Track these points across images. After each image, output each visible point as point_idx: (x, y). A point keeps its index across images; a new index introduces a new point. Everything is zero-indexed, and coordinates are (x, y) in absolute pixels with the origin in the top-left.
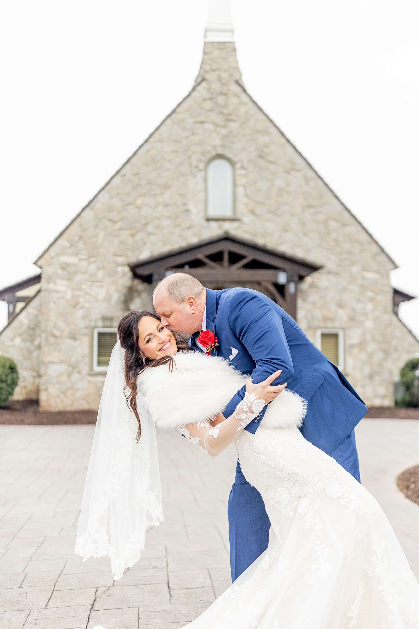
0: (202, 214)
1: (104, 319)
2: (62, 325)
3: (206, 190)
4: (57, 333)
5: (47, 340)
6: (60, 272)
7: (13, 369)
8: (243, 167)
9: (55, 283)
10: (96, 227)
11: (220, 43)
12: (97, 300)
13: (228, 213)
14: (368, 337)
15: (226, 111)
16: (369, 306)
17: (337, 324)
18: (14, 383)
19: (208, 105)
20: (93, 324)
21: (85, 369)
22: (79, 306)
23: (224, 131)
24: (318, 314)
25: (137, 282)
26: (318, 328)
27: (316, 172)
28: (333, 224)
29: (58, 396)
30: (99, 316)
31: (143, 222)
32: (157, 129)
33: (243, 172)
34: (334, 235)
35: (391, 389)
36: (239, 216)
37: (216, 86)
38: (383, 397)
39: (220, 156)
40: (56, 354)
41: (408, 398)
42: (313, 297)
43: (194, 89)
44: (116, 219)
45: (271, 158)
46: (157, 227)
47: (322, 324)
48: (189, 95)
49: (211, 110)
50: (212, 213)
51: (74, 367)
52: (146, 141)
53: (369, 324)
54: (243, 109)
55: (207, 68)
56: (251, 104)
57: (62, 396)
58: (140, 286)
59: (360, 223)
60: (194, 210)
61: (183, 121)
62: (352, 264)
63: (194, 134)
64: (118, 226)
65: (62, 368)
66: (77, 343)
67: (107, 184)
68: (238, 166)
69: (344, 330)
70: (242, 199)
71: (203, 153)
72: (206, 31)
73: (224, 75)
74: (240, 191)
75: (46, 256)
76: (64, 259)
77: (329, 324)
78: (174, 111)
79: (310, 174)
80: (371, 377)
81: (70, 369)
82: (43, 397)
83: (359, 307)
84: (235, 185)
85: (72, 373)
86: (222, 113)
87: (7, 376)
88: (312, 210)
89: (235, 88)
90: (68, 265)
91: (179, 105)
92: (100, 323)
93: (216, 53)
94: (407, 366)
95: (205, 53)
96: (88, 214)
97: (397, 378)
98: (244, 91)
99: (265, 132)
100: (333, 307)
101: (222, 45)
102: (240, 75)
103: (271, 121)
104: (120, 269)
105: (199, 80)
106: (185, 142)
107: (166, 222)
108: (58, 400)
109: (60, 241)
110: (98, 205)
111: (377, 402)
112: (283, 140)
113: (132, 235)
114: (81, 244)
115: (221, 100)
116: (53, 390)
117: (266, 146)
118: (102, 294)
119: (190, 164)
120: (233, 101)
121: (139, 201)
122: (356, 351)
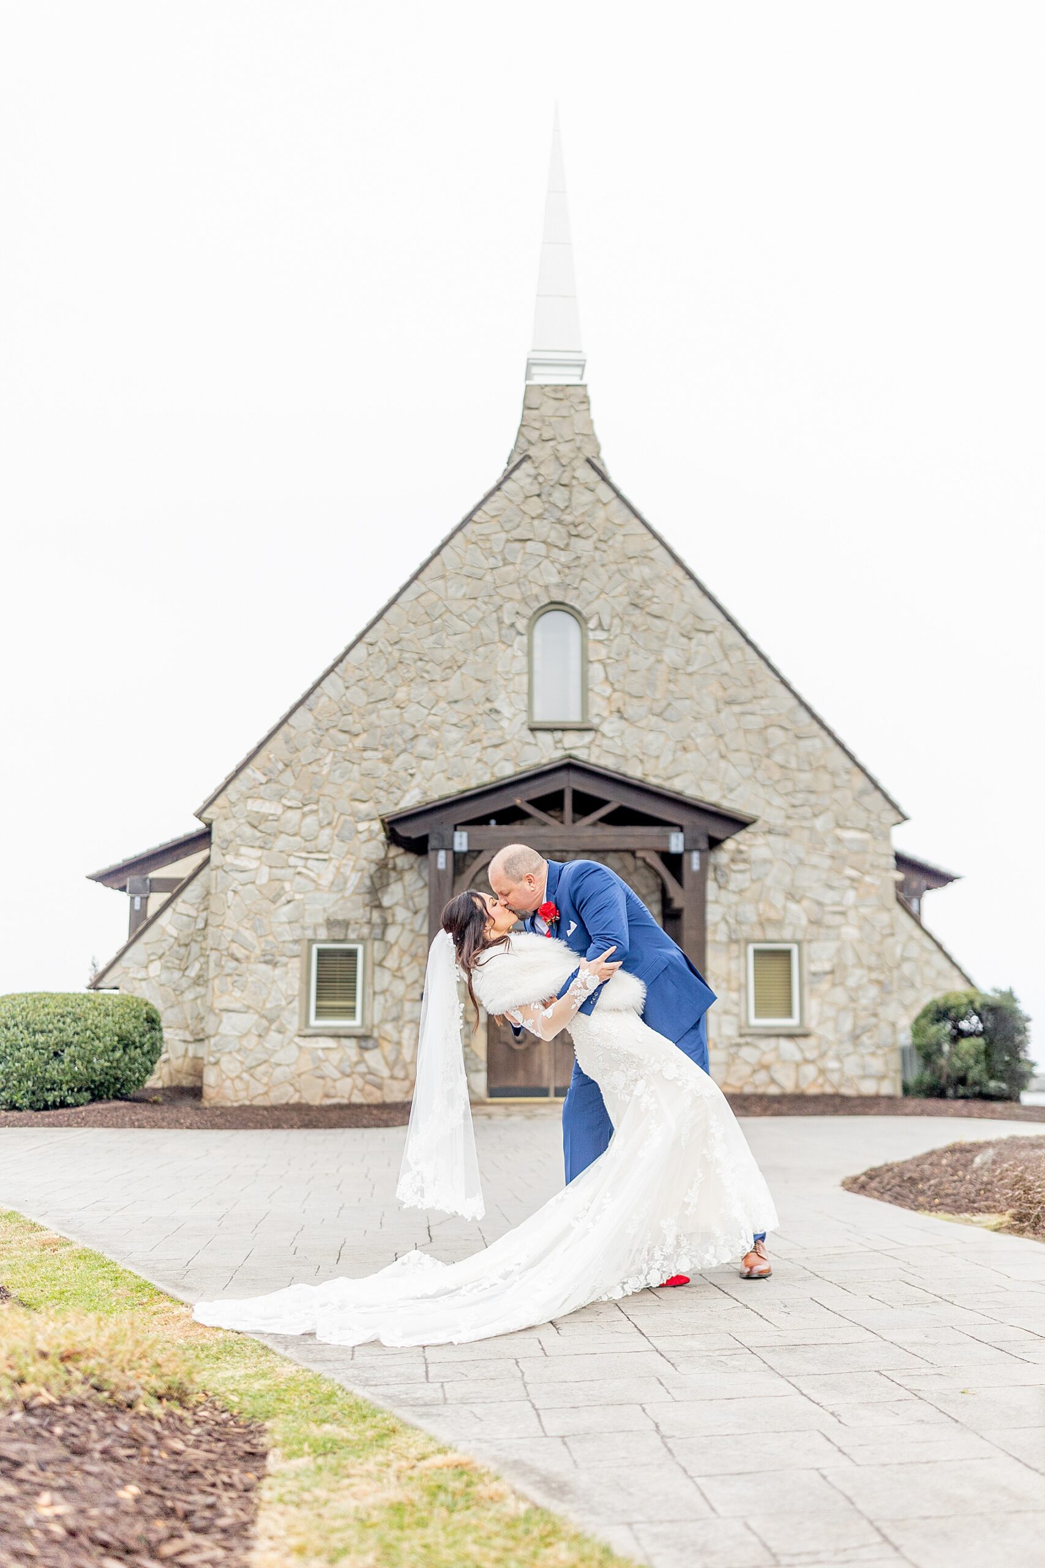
0: (523, 717)
1: (330, 924)
2: (248, 935)
3: (530, 672)
4: (240, 953)
5: (218, 965)
6: (248, 831)
7: (152, 1022)
8: (600, 626)
9: (237, 855)
10: (317, 744)
11: (556, 388)
12: (318, 888)
13: (574, 716)
14: (850, 958)
15: (568, 518)
16: (851, 896)
17: (787, 933)
18: (154, 1051)
19: (534, 507)
20: (309, 934)
21: (293, 1024)
22: (283, 899)
23: (564, 557)
24: (749, 912)
25: (394, 851)
26: (748, 941)
27: (743, 635)
28: (777, 735)
29: (239, 1077)
30: (321, 919)
31: (410, 733)
32: (437, 553)
33: (601, 635)
34: (778, 758)
35: (895, 1060)
36: (595, 721)
37: (550, 471)
38: (882, 1078)
39: (557, 605)
40: (237, 993)
41: (927, 1077)
42: (738, 880)
43: (507, 477)
44: (356, 728)
45: (655, 609)
46: (435, 744)
47: (758, 934)
48: (498, 488)
49: (540, 517)
50: (541, 715)
51: (271, 1021)
52: (415, 577)
53: (850, 932)
54: (601, 514)
55: (534, 436)
56: (616, 503)
57: (245, 1076)
58: (403, 859)
59: (830, 733)
60: (507, 711)
61: (486, 538)
62: (815, 816)
63: (506, 562)
64: (358, 742)
65: (249, 1020)
66: (278, 971)
67: (341, 660)
68: (592, 624)
69: (799, 943)
70: (600, 688)
71: (525, 600)
72: (529, 365)
73: (565, 449)
74: (596, 671)
75: (219, 801)
76: (254, 806)
77: (772, 934)
78: (468, 519)
79: (733, 637)
80: (855, 1038)
81: (265, 1023)
82: (210, 1078)
83: (829, 897)
84: (585, 661)
85: (268, 1029)
86: (560, 522)
87: (142, 1035)
88: (736, 709)
89: (586, 474)
90: (265, 818)
91: (478, 507)
92: (323, 934)
93: (549, 408)
94: (925, 1014)
95: (527, 408)
96: (302, 718)
97: (905, 1038)
98: (604, 478)
99: (645, 558)
100: (779, 899)
101: (560, 393)
102: (598, 447)
103: (656, 536)
104: (362, 826)
105: (517, 459)
106: (488, 578)
107: (454, 734)
108: (239, 1084)
109: (248, 771)
110: (321, 701)
111: (868, 1088)
112: (679, 574)
113: (387, 761)
114: (287, 778)
115: (559, 496)
116: (230, 1065)
117: (645, 584)
118: (326, 874)
119: (500, 621)
120: (583, 498)
121: (401, 694)
122: (824, 986)
